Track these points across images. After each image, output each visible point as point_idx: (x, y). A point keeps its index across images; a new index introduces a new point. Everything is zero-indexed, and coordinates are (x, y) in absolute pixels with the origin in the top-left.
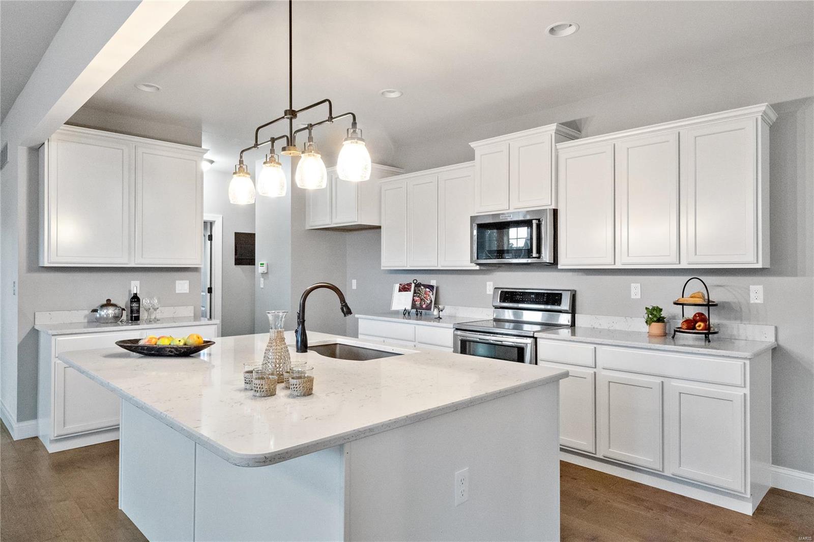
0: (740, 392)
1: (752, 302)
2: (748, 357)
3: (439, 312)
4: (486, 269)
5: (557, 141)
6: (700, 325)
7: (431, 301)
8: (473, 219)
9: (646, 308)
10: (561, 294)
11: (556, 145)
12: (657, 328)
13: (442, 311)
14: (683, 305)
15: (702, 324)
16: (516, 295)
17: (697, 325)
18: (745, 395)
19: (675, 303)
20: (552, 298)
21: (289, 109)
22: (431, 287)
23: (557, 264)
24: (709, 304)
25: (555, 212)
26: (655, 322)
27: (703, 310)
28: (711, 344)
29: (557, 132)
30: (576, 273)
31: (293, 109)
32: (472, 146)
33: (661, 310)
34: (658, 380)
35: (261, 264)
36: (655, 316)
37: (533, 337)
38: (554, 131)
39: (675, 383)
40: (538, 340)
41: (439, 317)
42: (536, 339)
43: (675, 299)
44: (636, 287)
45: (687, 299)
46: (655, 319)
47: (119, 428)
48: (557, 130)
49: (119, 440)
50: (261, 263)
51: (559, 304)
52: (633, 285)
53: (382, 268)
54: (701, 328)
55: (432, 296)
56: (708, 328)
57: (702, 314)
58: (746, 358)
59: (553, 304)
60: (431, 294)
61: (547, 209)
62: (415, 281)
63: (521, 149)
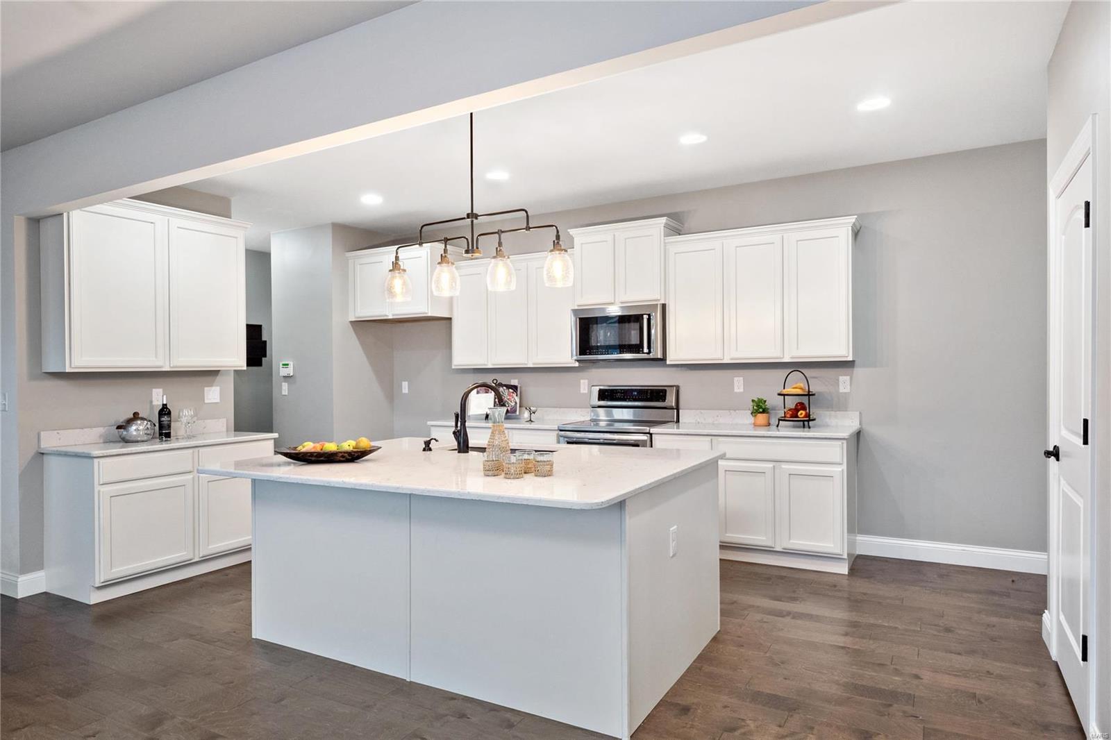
0: (838, 469)
1: (841, 391)
2: (846, 437)
3: (531, 414)
4: (584, 365)
5: (666, 235)
6: (802, 413)
7: (516, 403)
8: (575, 312)
9: (753, 401)
10: (666, 390)
11: (664, 240)
12: (762, 418)
13: (534, 413)
14: (784, 395)
15: (804, 412)
16: (617, 393)
17: (799, 413)
18: (843, 470)
19: (779, 394)
20: (655, 395)
21: (470, 212)
22: (515, 388)
23: (666, 360)
24: (809, 394)
25: (664, 306)
26: (761, 413)
27: (805, 400)
28: (811, 429)
29: (666, 226)
30: (679, 369)
31: (474, 212)
32: (571, 233)
33: (765, 401)
34: (770, 465)
35: (283, 365)
36: (760, 408)
37: (649, 433)
38: (663, 225)
39: (784, 466)
40: (653, 435)
41: (530, 420)
42: (651, 434)
43: (779, 392)
44: (739, 382)
45: (788, 390)
46: (761, 410)
47: (251, 548)
48: (666, 224)
49: (251, 561)
50: (284, 363)
51: (664, 400)
52: (736, 379)
53: (453, 367)
54: (802, 416)
55: (516, 398)
56: (808, 415)
57: (803, 404)
58: (844, 439)
59: (657, 400)
60: (514, 395)
61: (657, 305)
62: (495, 382)
63: (627, 240)
